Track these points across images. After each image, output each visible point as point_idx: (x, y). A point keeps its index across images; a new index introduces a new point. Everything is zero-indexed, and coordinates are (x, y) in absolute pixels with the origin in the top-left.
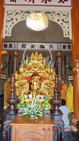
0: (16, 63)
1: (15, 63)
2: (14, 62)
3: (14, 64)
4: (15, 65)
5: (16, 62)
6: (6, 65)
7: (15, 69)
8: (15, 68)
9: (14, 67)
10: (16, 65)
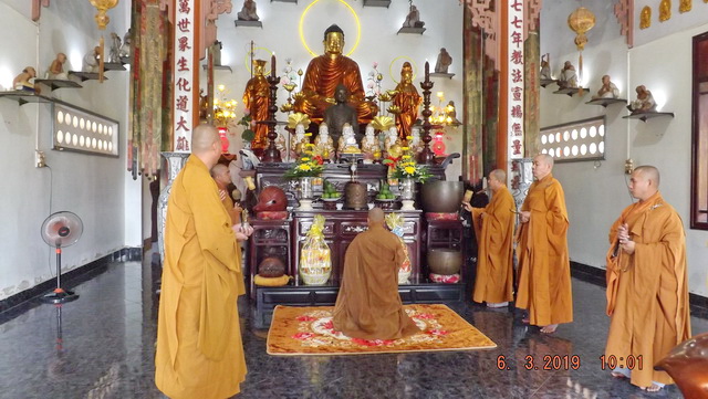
0: (191, 27)
1: (185, 23)
2: (180, 17)
3: (179, 34)
4: (183, 41)
5: (190, 16)
6: (114, 51)
7: (183, 68)
8: (183, 61)
9: (178, 55)
10: (190, 36)
